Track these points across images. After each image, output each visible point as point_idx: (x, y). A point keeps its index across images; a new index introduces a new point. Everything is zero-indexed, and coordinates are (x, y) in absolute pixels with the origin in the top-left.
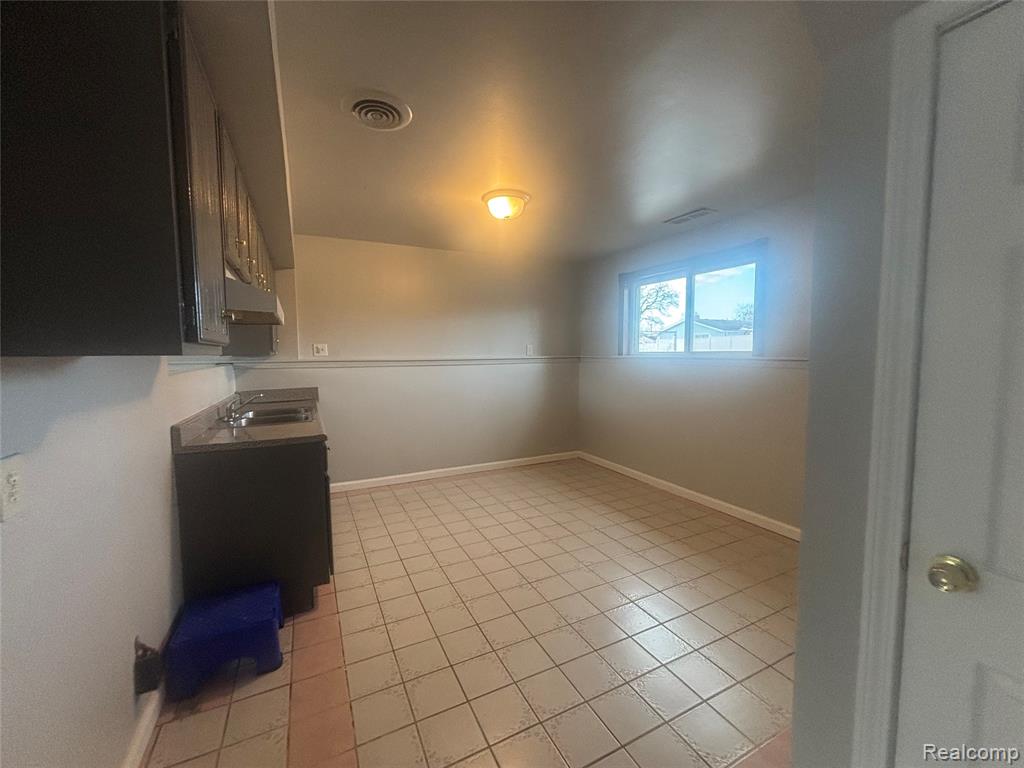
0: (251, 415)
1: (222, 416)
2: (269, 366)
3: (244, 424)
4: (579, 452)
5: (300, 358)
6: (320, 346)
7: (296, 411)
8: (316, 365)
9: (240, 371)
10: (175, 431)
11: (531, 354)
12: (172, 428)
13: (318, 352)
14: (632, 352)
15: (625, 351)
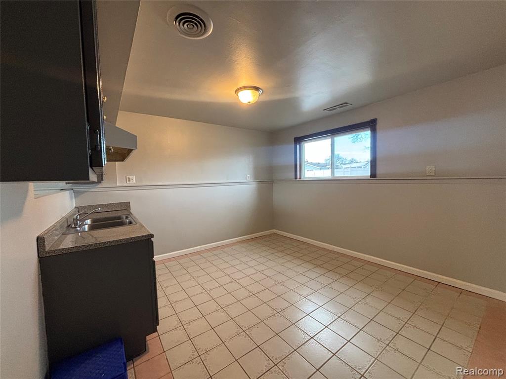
0: (89, 221)
1: (70, 225)
2: (97, 190)
3: (86, 230)
4: (275, 230)
5: (118, 184)
6: (131, 177)
7: (119, 218)
8: (128, 188)
9: (77, 194)
10: (40, 240)
11: (249, 180)
12: (38, 238)
13: (129, 181)
14: (302, 177)
15: (298, 177)
